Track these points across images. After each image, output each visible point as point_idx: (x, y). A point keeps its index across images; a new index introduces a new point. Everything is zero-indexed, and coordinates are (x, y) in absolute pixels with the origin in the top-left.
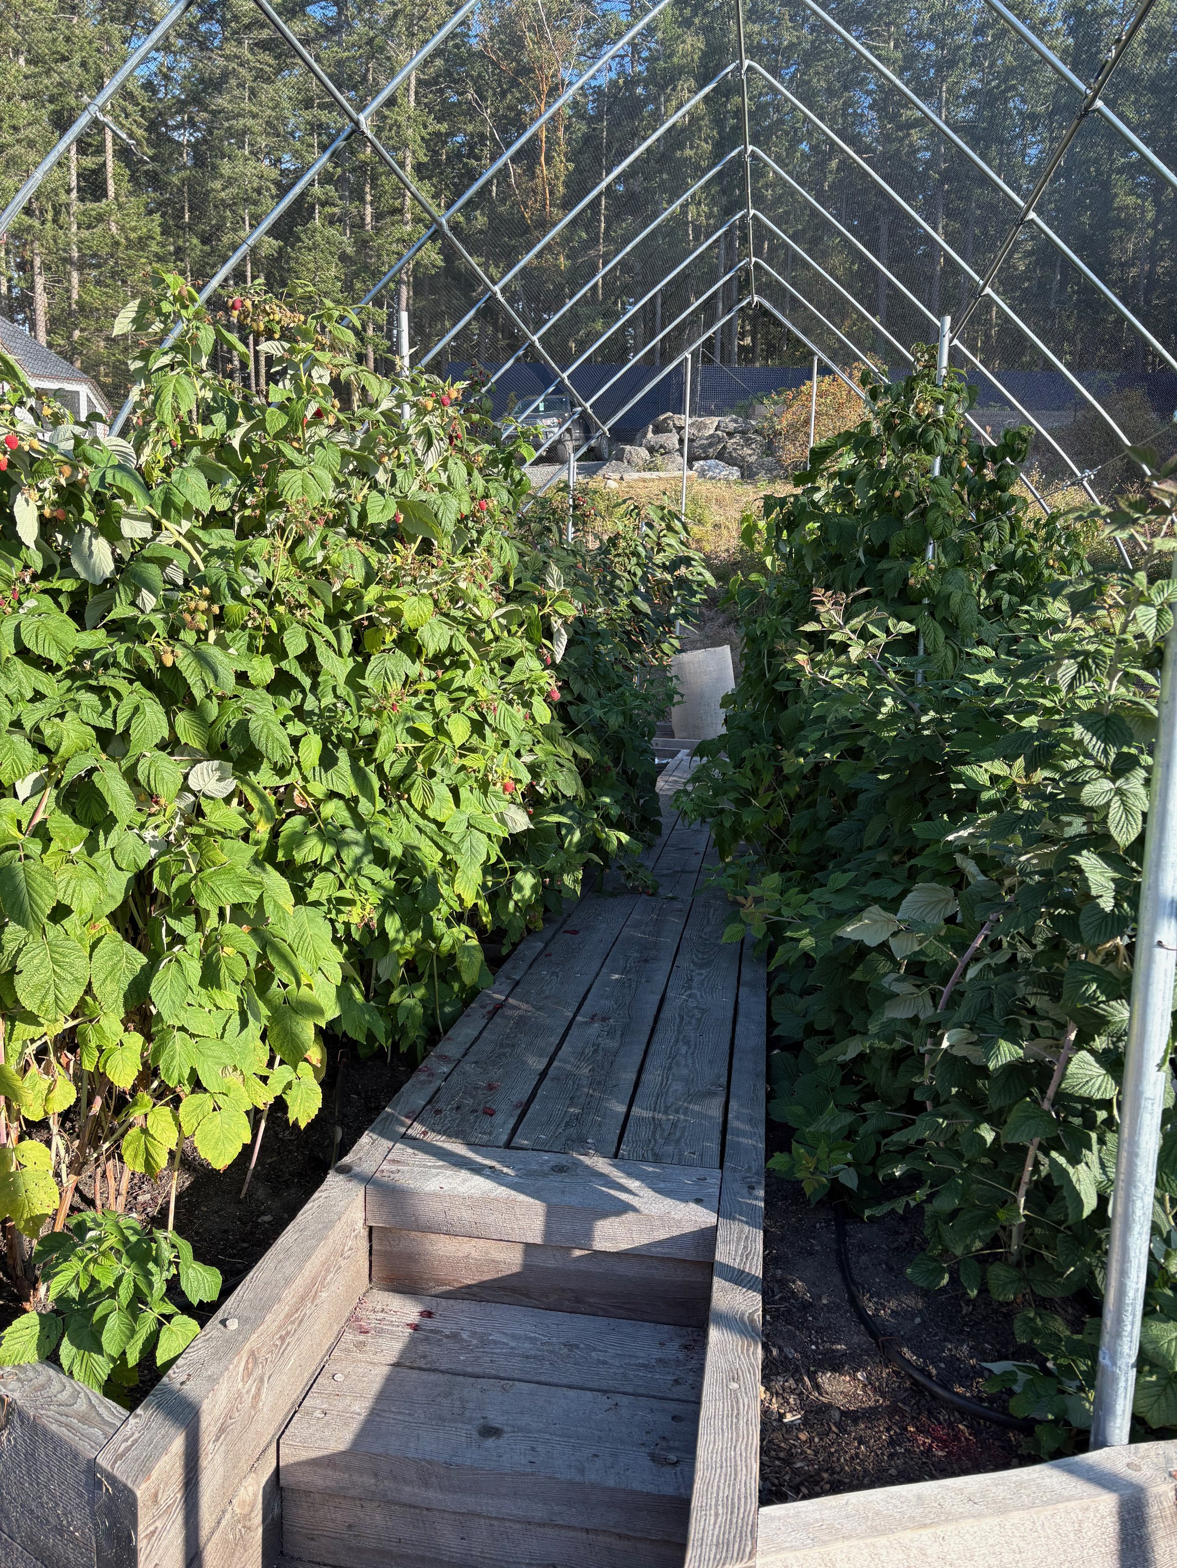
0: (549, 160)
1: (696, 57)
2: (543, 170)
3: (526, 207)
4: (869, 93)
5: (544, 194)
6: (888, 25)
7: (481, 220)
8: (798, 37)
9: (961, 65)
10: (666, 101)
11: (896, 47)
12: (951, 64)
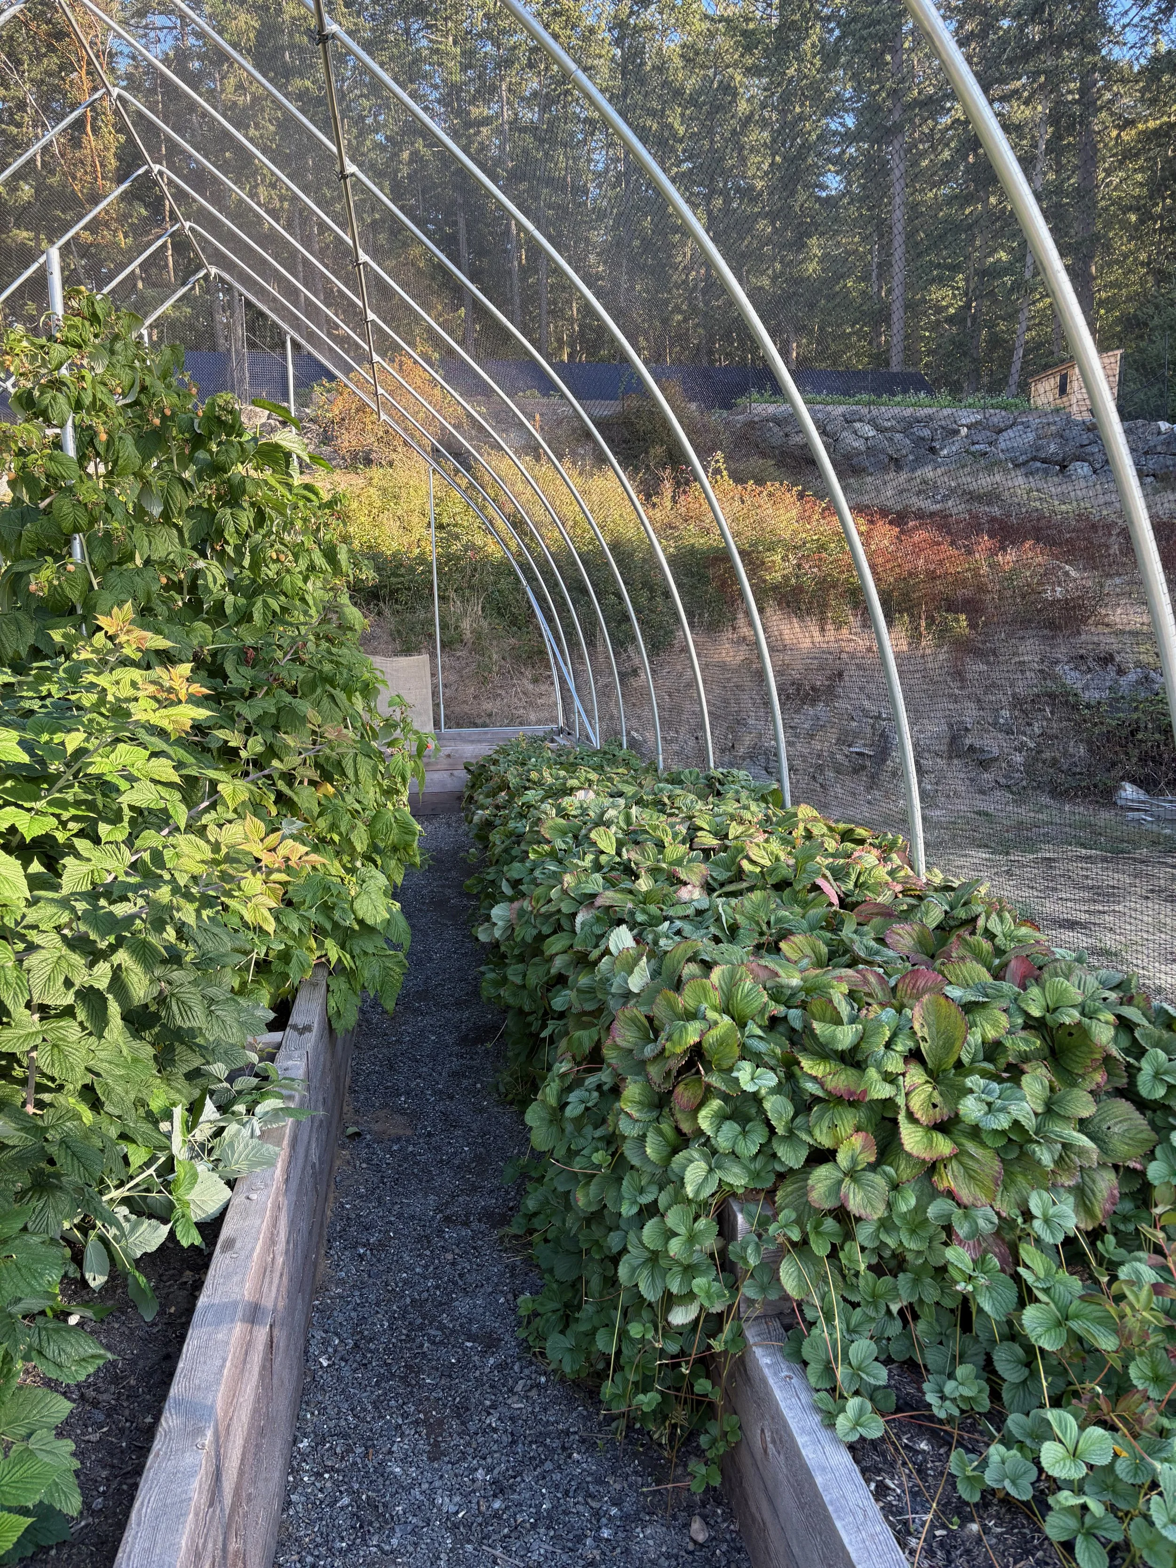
0: (96, 130)
1: (252, 35)
2: (90, 140)
3: (74, 178)
4: (436, 87)
5: (94, 166)
6: (446, 19)
7: (26, 191)
8: (355, 24)
9: (517, 65)
10: (222, 78)
11: (455, 43)
12: (508, 63)
